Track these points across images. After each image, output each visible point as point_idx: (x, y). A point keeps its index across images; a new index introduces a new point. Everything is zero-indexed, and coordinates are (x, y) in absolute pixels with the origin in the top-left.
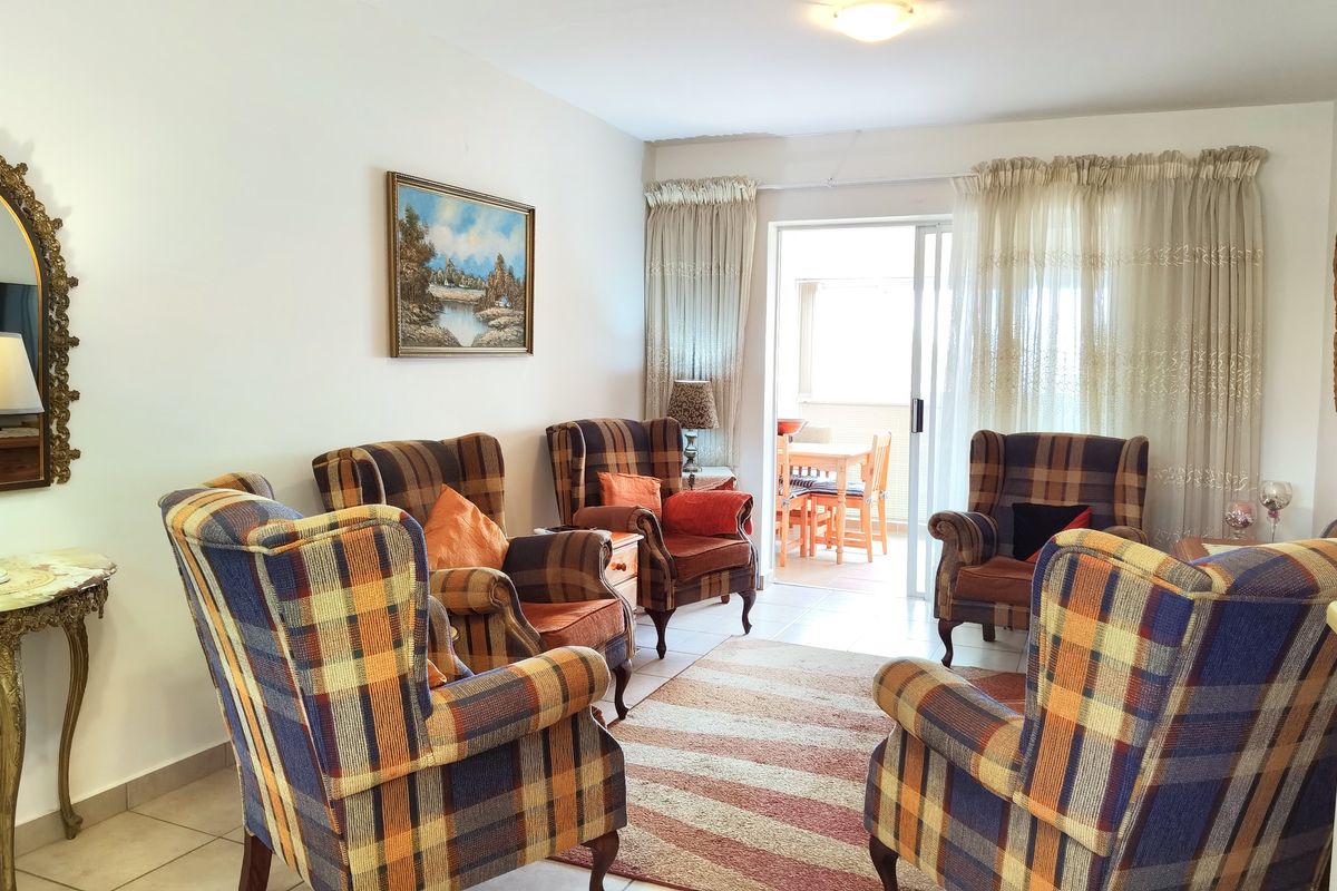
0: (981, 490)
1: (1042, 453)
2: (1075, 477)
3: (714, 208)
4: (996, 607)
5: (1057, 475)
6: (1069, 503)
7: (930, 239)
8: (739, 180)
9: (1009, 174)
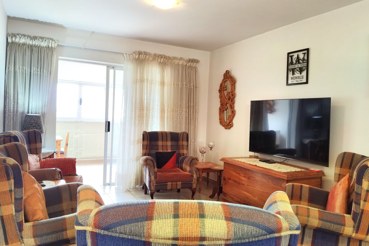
0: (146, 149)
1: (160, 137)
2: (169, 143)
3: (39, 48)
4: (168, 183)
5: (165, 143)
7: (111, 71)
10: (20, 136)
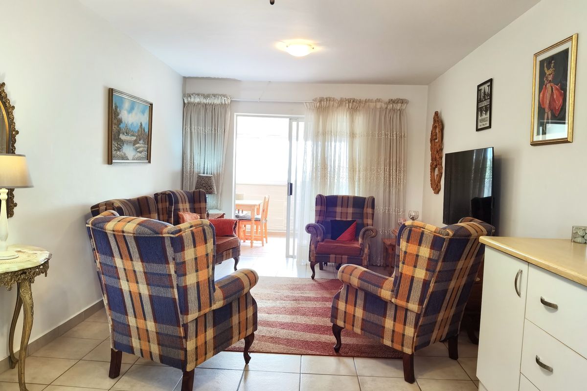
0: (319, 216)
1: (339, 202)
2: (350, 210)
3: (213, 106)
4: (331, 256)
5: (344, 210)
6: (350, 219)
7: (294, 124)
8: (224, 96)
9: (325, 103)
10: (181, 195)
